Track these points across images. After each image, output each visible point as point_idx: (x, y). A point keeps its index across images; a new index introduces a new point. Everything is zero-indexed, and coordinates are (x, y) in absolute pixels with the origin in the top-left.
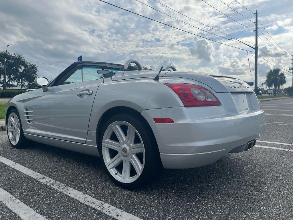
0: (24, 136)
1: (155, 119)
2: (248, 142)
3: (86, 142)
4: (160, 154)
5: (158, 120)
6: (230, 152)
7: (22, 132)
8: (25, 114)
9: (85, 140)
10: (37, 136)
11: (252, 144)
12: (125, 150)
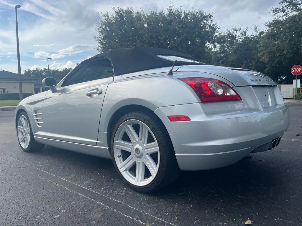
0: (35, 140)
1: (169, 117)
2: (273, 140)
3: (96, 144)
4: (176, 154)
5: (172, 118)
6: (252, 152)
7: (32, 135)
8: (35, 116)
9: (96, 141)
10: (47, 139)
11: (277, 142)
12: (137, 150)
